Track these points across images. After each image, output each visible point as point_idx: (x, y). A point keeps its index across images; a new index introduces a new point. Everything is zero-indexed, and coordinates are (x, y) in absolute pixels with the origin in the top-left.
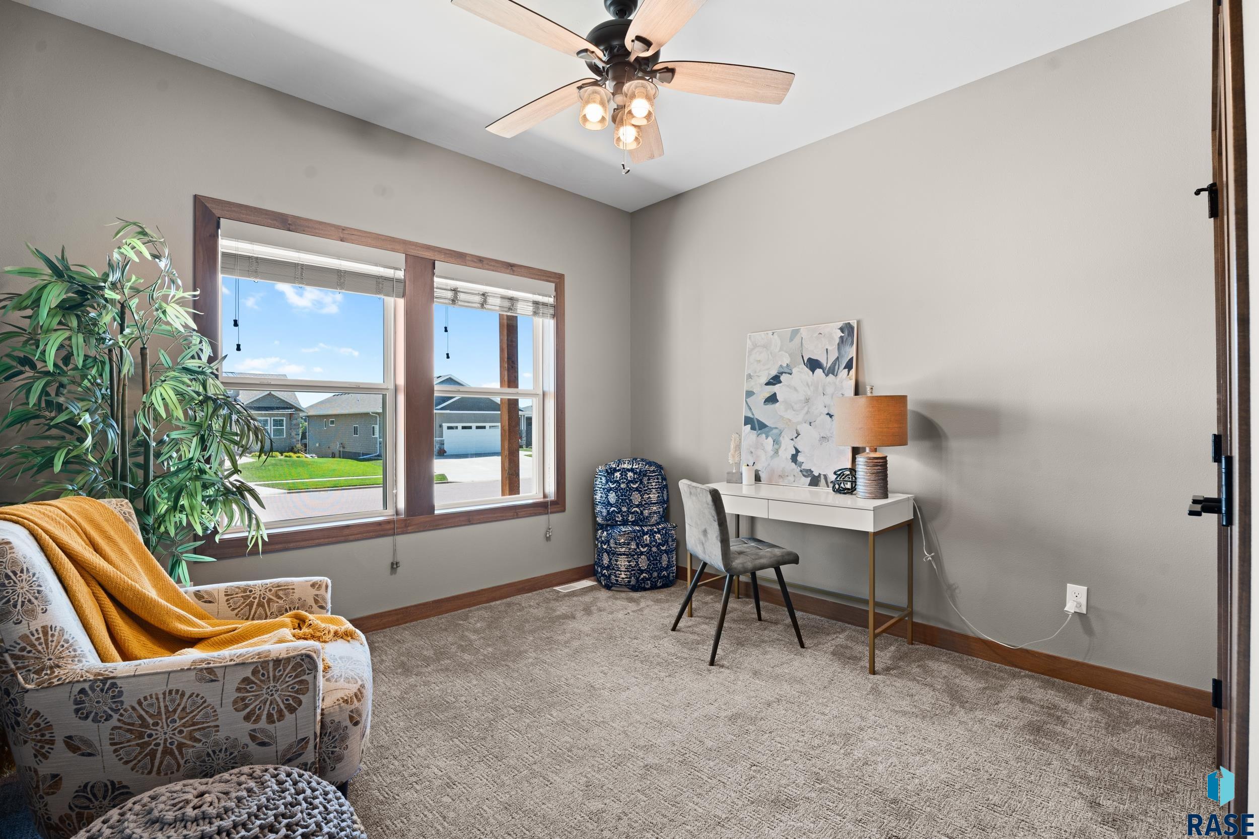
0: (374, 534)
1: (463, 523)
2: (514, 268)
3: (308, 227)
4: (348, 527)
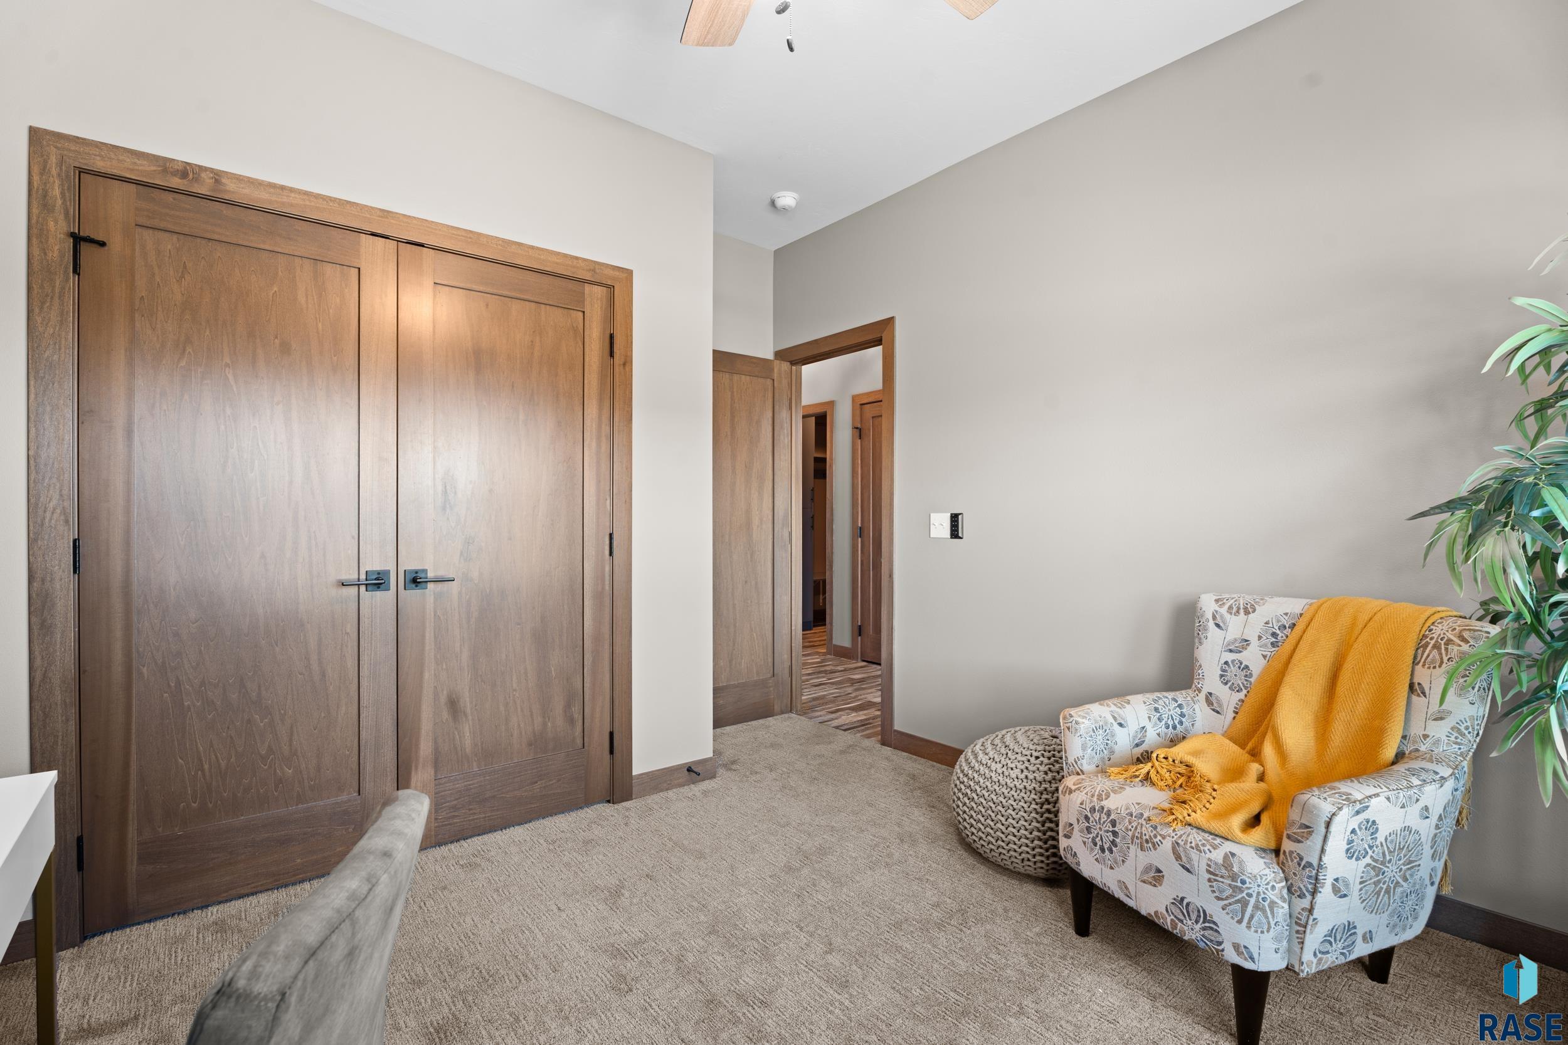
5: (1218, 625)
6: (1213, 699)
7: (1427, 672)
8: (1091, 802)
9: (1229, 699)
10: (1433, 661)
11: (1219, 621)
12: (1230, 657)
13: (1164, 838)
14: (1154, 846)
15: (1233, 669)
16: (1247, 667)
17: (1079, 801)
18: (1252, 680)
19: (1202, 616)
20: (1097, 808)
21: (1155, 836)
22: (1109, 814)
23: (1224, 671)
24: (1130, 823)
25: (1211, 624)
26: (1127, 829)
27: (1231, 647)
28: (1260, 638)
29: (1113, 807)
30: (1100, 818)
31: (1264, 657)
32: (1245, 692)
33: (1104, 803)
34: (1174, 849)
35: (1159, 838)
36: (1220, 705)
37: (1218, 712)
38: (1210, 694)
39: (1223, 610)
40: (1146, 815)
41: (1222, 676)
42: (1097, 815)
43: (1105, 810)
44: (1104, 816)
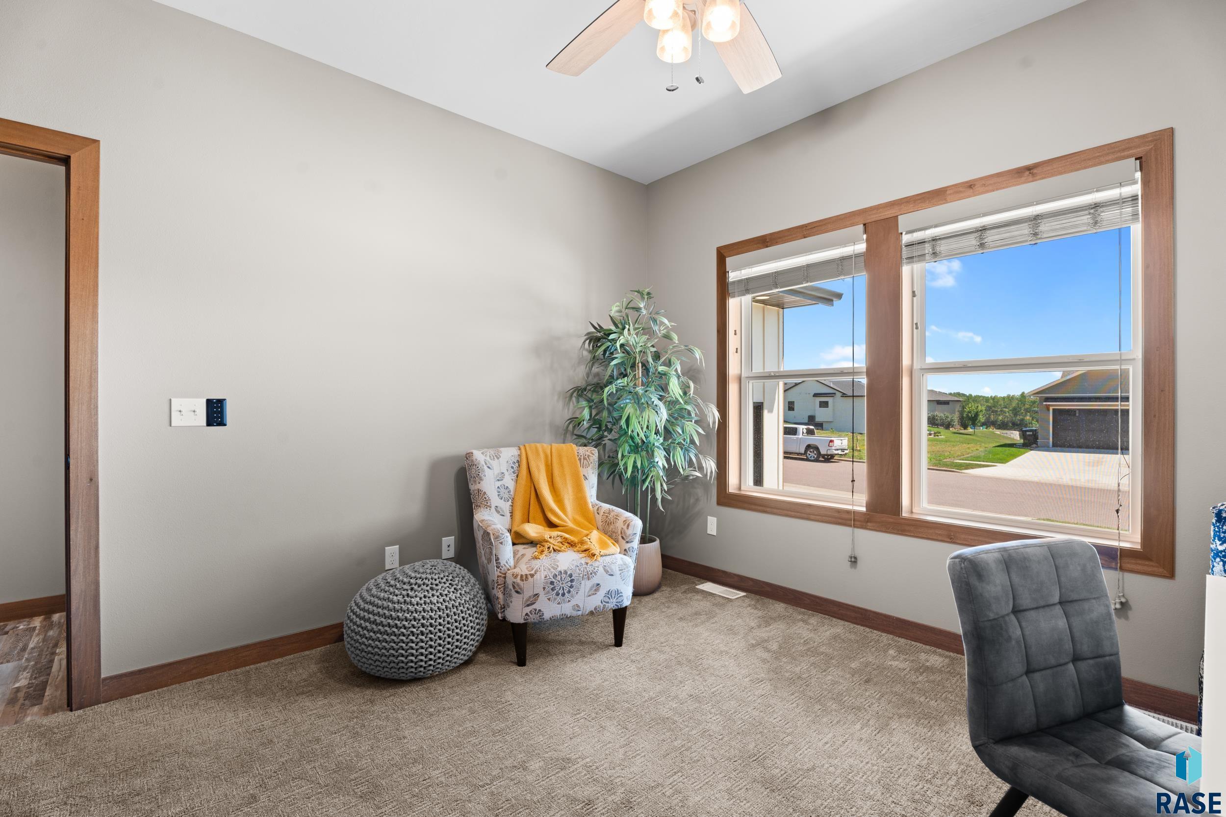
0: (834, 519)
1: (940, 538)
2: (1035, 171)
3: (780, 238)
4: (810, 506)
5: (489, 467)
6: (499, 509)
7: (585, 470)
8: (552, 573)
9: (506, 506)
10: (586, 465)
11: (489, 465)
12: (499, 484)
13: (598, 567)
14: (595, 573)
15: (502, 490)
16: (507, 487)
17: (543, 577)
18: (511, 493)
19: (479, 464)
20: (557, 574)
21: (594, 569)
22: (566, 572)
23: (499, 492)
24: (580, 570)
25: (485, 467)
26: (579, 574)
27: (498, 478)
28: (507, 470)
29: (566, 568)
30: (561, 578)
31: (512, 480)
32: (510, 500)
33: (559, 569)
34: (604, 569)
35: (596, 568)
36: (503, 511)
37: (503, 516)
38: (497, 507)
39: (488, 458)
40: (583, 562)
41: (499, 495)
42: (559, 578)
43: (563, 572)
44: (564, 576)
